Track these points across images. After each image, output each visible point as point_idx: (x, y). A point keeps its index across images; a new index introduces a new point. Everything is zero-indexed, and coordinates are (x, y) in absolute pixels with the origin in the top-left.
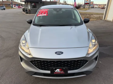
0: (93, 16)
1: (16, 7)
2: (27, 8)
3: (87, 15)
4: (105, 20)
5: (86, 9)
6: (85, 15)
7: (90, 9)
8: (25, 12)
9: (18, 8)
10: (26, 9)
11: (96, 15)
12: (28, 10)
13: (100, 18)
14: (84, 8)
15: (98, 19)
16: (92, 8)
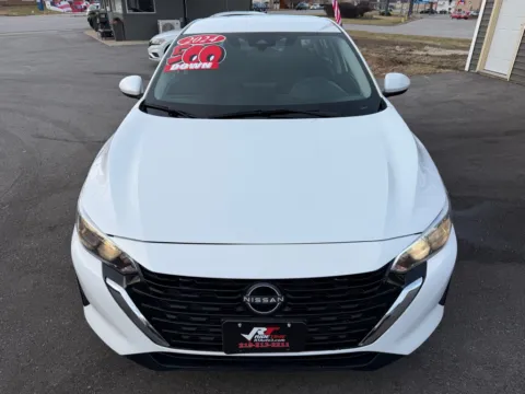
0: (421, 53)
1: (62, 8)
2: (108, 9)
3: (397, 48)
4: (478, 73)
5: (397, 19)
6: (387, 48)
7: (414, 19)
8: (97, 30)
9: (70, 9)
10: (103, 16)
11: (438, 47)
12: (111, 21)
13: (454, 63)
14: (389, 15)
15: (443, 68)
16: (427, 12)
